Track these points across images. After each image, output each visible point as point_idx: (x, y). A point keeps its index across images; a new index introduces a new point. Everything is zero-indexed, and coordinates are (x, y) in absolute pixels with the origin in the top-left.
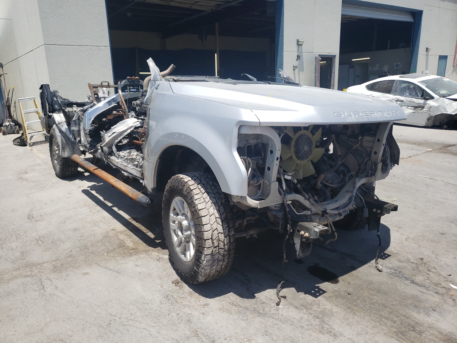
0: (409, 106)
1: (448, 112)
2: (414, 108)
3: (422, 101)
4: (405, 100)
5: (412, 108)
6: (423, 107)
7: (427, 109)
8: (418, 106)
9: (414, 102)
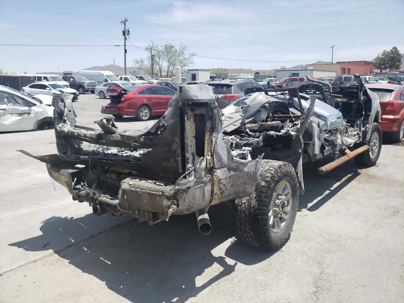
0: (13, 114)
1: (49, 115)
2: (19, 115)
3: (26, 108)
4: (7, 108)
5: (16, 115)
6: (29, 114)
7: (34, 115)
8: (23, 113)
9: (18, 109)
